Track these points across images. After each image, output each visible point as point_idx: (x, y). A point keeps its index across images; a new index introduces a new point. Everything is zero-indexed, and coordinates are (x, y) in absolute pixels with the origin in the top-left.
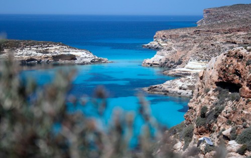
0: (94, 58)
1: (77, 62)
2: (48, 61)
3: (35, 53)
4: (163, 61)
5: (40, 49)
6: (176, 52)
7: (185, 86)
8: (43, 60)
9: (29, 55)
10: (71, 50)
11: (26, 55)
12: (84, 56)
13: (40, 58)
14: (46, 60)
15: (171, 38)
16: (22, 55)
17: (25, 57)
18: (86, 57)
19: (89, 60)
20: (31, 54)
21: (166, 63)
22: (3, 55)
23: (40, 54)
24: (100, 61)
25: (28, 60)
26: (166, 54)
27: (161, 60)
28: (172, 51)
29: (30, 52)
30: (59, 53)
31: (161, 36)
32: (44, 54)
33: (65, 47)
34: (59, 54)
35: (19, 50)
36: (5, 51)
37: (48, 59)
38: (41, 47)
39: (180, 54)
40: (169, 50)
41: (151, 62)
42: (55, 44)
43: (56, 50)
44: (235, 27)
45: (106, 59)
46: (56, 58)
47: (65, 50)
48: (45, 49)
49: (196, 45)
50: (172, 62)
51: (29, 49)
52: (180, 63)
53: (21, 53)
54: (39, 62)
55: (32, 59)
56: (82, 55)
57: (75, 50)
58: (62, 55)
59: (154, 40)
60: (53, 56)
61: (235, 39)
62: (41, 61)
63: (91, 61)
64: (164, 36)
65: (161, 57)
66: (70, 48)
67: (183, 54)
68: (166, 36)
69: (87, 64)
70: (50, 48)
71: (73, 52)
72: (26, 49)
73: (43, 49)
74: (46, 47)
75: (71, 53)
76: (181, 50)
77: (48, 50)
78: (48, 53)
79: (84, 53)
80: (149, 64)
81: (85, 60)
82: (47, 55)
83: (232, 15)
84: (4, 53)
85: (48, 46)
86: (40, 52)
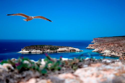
3: (66, 49)
5: (67, 48)
7: (109, 54)
8: (68, 51)
17: (64, 50)
19: (79, 51)
21: (98, 51)
24: (81, 51)
30: (71, 49)
33: (73, 48)
35: (62, 48)
36: (59, 48)
39: (101, 49)
42: (70, 47)
43: (71, 48)
44: (110, 43)
46: (70, 50)
49: (105, 47)
50: (100, 51)
51: (64, 48)
52: (102, 51)
56: (77, 50)
59: (89, 46)
61: (115, 45)
64: (92, 46)
67: (102, 49)
71: (75, 49)
83: (105, 40)
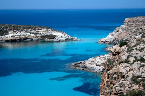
0: (67, 37)
1: (55, 40)
2: (38, 39)
3: (29, 34)
4: (112, 40)
6: (122, 33)
7: (99, 64)
8: (34, 39)
9: (25, 35)
10: (53, 32)
11: (23, 35)
12: (61, 36)
13: (32, 38)
14: (37, 38)
15: (133, 23)
16: (20, 35)
17: (22, 37)
18: (62, 37)
19: (64, 39)
20: (26, 35)
21: (113, 41)
22: (8, 35)
23: (33, 35)
24: (72, 39)
25: (24, 39)
26: (115, 35)
27: (111, 39)
28: (120, 32)
29: (26, 33)
31: (127, 21)
32: (35, 34)
33: (49, 30)
34: (45, 34)
35: (19, 32)
36: (9, 32)
37: (38, 38)
38: (34, 30)
39: (123, 35)
40: (117, 32)
41: (105, 41)
42: (43, 28)
43: (43, 32)
45: (76, 38)
46: (43, 37)
47: (49, 32)
48: (37, 31)
50: (117, 41)
51: (25, 31)
53: (19, 34)
54: (32, 40)
55: (27, 38)
56: (60, 35)
57: (55, 32)
58: (48, 35)
59: (124, 24)
60: (41, 36)
62: (33, 39)
63: (66, 40)
64: (129, 22)
65: (112, 37)
66: (53, 30)
67: (125, 34)
68: (130, 21)
69: (62, 41)
70: (40, 31)
71: (54, 33)
72: (23, 31)
73: (35, 31)
74: (37, 30)
75: (53, 34)
76: (125, 32)
77: (38, 32)
78: (38, 34)
79: (61, 34)
80: (103, 41)
81: (61, 39)
82: (37, 35)
84: (8, 34)
85: (39, 29)
86: (33, 33)
